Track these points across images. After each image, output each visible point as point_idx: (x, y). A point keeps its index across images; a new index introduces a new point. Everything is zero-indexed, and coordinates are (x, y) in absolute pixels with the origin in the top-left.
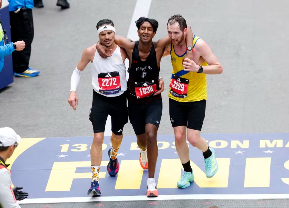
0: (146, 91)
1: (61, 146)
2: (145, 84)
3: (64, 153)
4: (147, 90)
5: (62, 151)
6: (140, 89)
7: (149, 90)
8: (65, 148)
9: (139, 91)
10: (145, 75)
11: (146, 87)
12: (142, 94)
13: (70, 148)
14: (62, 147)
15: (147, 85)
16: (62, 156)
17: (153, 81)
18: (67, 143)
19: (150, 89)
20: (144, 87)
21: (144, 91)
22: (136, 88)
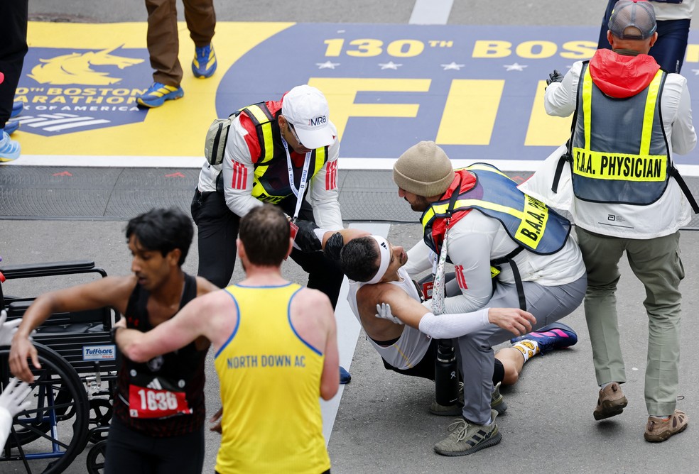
0: (155, 402)
1: (326, 42)
2: (156, 384)
3: (332, 59)
4: (158, 402)
5: (329, 53)
6: (142, 393)
7: (165, 404)
8: (334, 47)
9: (139, 397)
10: (159, 365)
11: (156, 391)
12: (144, 407)
13: (346, 47)
14: (327, 45)
15: (159, 387)
16: (328, 65)
17: (182, 383)
18: (339, 36)
19: (169, 402)
20: (152, 389)
21: (150, 401)
22: (132, 387)
